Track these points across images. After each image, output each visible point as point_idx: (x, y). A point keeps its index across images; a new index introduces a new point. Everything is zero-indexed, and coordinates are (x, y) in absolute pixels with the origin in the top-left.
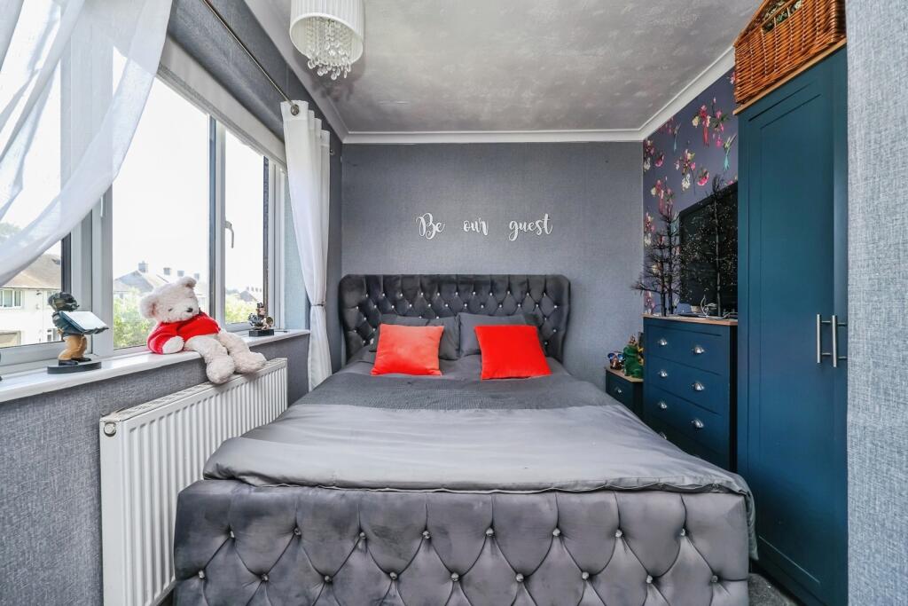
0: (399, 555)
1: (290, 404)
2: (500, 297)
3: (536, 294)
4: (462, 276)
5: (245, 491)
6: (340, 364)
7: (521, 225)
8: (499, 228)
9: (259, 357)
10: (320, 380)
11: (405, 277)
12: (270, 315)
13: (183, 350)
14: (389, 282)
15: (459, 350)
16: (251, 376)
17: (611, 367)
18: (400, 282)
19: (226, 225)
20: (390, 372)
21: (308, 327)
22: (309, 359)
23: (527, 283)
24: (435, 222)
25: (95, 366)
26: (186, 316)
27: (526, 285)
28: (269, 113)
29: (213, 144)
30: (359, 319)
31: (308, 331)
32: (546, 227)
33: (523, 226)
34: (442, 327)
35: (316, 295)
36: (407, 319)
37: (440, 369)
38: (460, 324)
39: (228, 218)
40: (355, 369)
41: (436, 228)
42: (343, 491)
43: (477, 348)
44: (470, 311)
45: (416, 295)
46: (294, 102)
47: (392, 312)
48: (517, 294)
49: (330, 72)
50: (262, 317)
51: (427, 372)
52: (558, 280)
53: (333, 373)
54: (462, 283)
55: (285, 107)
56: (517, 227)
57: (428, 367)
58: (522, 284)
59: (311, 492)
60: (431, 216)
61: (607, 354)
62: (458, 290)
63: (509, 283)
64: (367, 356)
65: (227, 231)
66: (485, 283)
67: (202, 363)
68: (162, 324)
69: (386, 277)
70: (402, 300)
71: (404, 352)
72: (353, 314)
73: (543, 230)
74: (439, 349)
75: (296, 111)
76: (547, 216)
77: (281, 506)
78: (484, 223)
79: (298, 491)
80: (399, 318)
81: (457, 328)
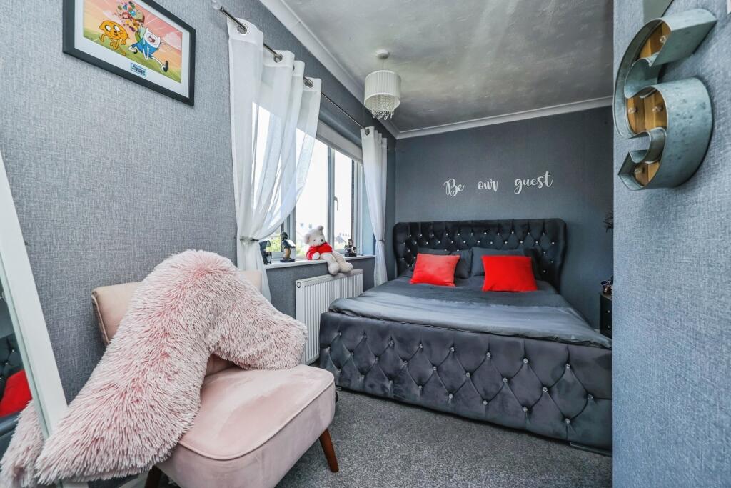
0: (408, 352)
1: (364, 290)
2: (505, 236)
3: (536, 233)
4: (476, 222)
5: (345, 316)
6: (394, 276)
7: (524, 181)
8: (507, 186)
9: (350, 265)
10: (381, 283)
11: (435, 223)
12: (355, 245)
13: (319, 259)
14: (425, 227)
15: (470, 272)
16: (347, 274)
17: (603, 292)
18: (432, 227)
19: (335, 199)
20: (422, 282)
21: (374, 253)
22: (375, 272)
23: (527, 226)
24: (457, 185)
25: (293, 261)
26: (320, 243)
27: (526, 227)
28: (355, 137)
29: (329, 158)
30: (406, 251)
31: (374, 256)
32: (546, 182)
33: (527, 183)
34: (459, 256)
35: (378, 236)
36: (435, 251)
37: (454, 283)
38: (473, 255)
39: (336, 195)
40: (402, 280)
41: (458, 189)
42: (384, 321)
43: (482, 271)
44: (481, 246)
45: (442, 234)
46: (367, 128)
47: (427, 246)
48: (520, 233)
49: (384, 116)
50: (350, 246)
51: (446, 284)
52: (554, 222)
53: (388, 280)
54: (476, 226)
55: (363, 131)
56: (520, 184)
57: (446, 281)
58: (523, 226)
59: (370, 320)
60: (454, 181)
61: (601, 282)
62: (473, 232)
63: (512, 225)
64: (409, 273)
65: (335, 202)
66: (493, 226)
67: (326, 264)
68: (311, 247)
69: (423, 224)
70: (433, 238)
71: (430, 271)
72: (402, 247)
73: (544, 184)
74: (456, 271)
75: (368, 132)
76: (547, 173)
77: (359, 324)
78: (494, 182)
79: (365, 319)
80: (431, 250)
81: (470, 257)
